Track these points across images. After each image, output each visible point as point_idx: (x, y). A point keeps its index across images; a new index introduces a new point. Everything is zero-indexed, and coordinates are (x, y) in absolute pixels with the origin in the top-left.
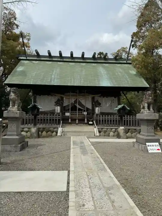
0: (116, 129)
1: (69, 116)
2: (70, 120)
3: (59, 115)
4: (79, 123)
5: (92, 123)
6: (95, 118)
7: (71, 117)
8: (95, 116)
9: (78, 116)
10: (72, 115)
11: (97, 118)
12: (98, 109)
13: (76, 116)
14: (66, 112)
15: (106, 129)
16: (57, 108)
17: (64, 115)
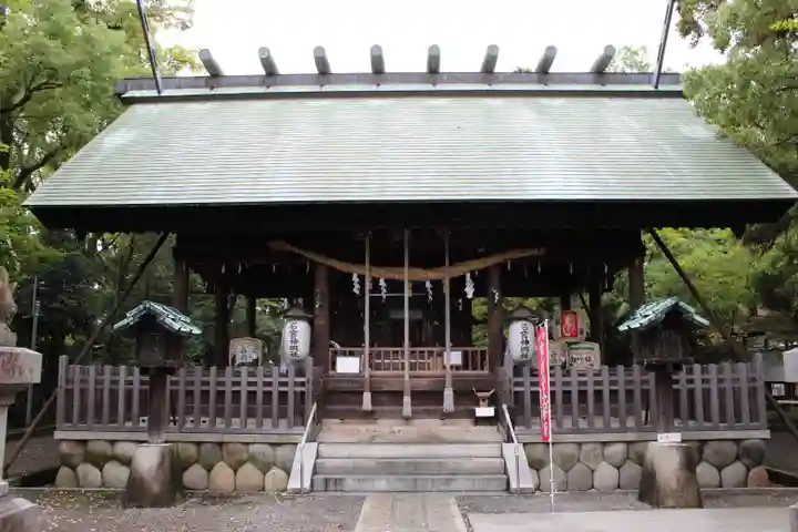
0: (629, 443)
1: (360, 375)
2: (367, 397)
3: (300, 373)
4: (415, 414)
5: (489, 412)
6: (507, 387)
7: (372, 383)
8: (508, 369)
9: (411, 377)
10: (378, 367)
11: (517, 384)
12: (524, 333)
13: (399, 372)
14: (344, 354)
15: (571, 449)
16: (293, 333)
17: (331, 373)
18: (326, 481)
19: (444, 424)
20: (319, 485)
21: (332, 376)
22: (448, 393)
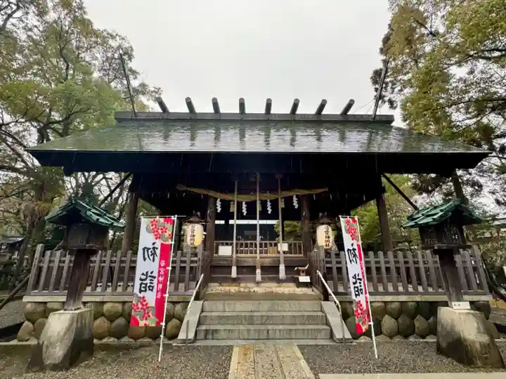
1: (232, 257)
2: (234, 269)
3: (194, 255)
5: (307, 279)
6: (321, 264)
7: (237, 261)
9: (261, 258)
10: (241, 252)
11: (327, 262)
13: (253, 255)
14: (223, 244)
16: (193, 231)
17: (215, 255)
18: (207, 331)
19: (280, 287)
20: (201, 335)
21: (216, 257)
22: (282, 268)
